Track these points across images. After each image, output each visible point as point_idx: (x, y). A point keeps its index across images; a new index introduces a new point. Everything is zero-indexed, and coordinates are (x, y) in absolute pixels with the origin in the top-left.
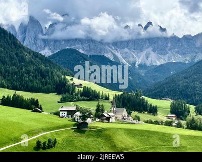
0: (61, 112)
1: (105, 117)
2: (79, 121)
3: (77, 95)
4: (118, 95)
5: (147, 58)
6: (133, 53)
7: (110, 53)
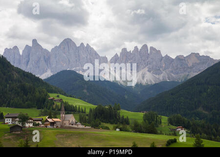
0: (6, 119)
1: (49, 122)
5: (143, 77)
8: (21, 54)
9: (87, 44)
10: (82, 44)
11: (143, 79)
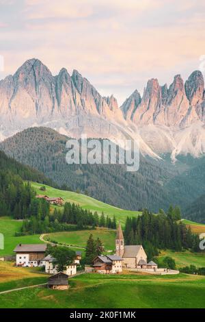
0: (18, 256)
1: (103, 262)
2: (51, 272)
3: (52, 219)
4: (134, 218)
5: (194, 142)
6: (165, 134)
7: (120, 134)
9: (75, 71)
10: (63, 71)
11: (194, 145)
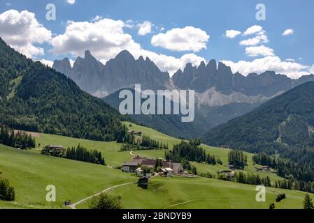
0: (124, 167)
1: (163, 171)
5: (210, 97)
8: (72, 66)
9: (147, 58)
10: (141, 57)
